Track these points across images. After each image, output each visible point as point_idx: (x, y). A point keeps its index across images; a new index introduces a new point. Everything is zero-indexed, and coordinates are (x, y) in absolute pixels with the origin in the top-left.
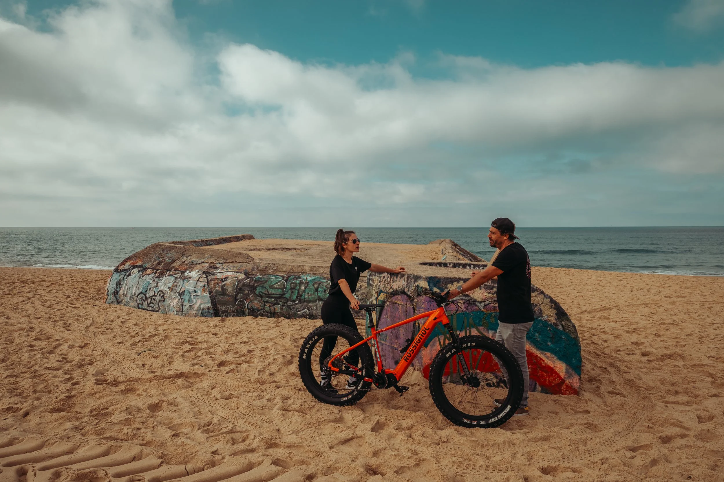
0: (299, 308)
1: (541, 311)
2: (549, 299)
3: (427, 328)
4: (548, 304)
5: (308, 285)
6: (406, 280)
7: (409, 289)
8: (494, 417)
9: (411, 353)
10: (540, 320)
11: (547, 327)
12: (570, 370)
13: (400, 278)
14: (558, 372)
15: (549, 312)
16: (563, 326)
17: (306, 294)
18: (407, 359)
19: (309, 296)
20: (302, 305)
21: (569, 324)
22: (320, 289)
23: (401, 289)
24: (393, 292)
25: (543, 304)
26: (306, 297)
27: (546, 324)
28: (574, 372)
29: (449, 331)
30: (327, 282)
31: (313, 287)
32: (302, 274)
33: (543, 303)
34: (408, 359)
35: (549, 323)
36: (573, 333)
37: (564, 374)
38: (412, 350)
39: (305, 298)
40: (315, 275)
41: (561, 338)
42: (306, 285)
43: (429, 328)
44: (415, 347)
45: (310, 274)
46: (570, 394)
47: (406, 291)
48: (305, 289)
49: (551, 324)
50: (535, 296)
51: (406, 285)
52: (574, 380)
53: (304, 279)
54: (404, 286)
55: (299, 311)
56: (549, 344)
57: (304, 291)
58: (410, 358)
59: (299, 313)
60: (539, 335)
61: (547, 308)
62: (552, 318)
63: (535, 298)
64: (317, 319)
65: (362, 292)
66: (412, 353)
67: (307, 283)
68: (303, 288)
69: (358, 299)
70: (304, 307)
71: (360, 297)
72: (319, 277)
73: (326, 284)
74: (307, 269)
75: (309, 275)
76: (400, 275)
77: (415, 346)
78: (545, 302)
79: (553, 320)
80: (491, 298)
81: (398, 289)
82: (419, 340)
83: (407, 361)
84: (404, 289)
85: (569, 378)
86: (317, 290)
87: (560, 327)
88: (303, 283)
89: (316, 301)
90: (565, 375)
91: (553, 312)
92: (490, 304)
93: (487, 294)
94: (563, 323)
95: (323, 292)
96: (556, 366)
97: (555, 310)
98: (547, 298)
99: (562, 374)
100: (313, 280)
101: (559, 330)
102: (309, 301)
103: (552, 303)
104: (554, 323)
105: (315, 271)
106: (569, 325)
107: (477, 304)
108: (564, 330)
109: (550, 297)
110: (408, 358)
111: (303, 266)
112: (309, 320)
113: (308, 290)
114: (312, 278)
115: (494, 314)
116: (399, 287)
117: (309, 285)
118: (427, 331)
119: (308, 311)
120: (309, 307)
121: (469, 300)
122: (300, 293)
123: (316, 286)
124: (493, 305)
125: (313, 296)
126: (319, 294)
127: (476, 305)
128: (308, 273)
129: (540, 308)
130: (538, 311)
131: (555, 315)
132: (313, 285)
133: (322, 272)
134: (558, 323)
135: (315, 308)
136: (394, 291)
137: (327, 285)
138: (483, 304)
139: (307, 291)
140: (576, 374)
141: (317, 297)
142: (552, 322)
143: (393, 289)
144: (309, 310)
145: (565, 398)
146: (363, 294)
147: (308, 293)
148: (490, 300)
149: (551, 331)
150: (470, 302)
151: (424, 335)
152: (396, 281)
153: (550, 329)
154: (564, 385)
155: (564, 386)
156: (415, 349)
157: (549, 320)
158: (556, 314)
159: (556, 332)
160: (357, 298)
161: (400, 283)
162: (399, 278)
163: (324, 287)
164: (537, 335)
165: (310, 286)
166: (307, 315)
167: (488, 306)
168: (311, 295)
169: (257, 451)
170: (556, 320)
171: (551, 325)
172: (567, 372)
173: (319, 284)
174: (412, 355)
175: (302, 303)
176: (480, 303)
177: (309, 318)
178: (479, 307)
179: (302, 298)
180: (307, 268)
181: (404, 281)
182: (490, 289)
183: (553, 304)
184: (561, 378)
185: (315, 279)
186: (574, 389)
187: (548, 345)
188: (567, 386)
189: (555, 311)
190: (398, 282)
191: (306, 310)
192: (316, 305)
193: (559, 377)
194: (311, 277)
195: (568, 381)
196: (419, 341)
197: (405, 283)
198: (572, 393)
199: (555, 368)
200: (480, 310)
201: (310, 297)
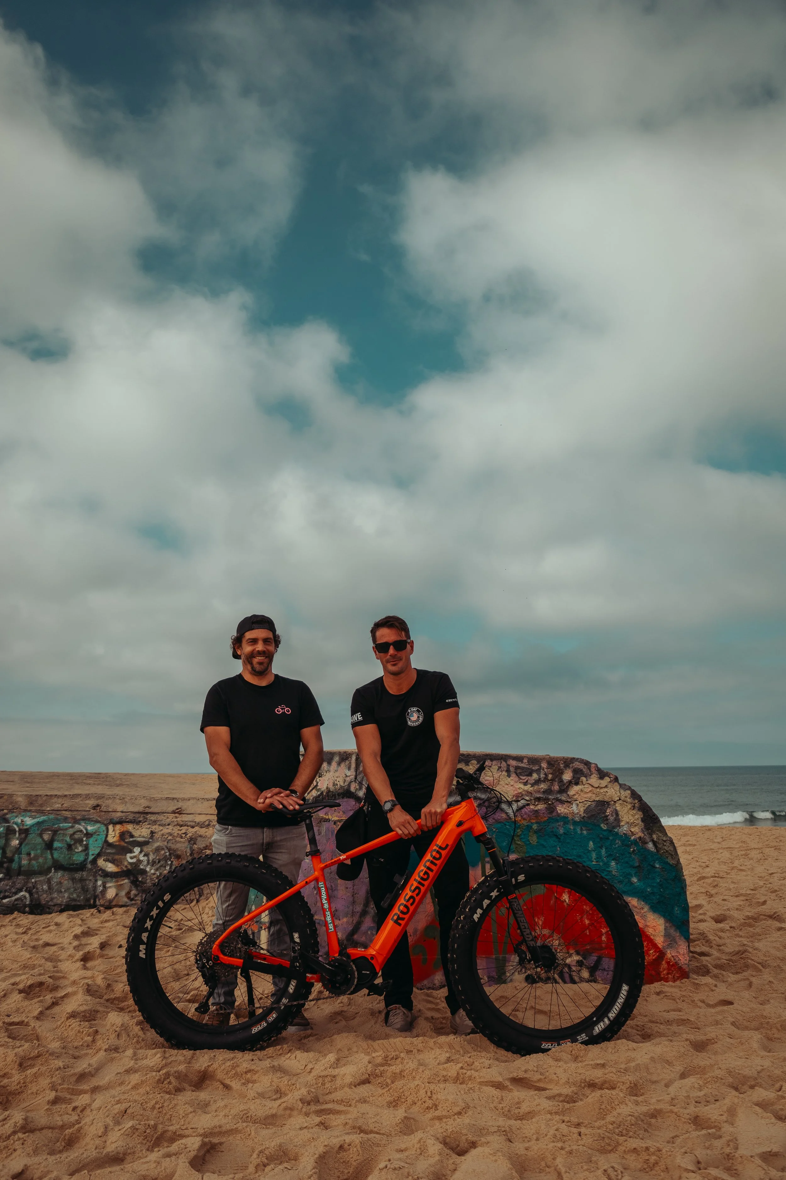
0: (6, 891)
1: (617, 814)
2: (629, 792)
3: (444, 846)
4: (629, 800)
5: (26, 837)
6: (353, 765)
7: (361, 784)
8: (600, 1019)
9: (409, 904)
10: (617, 833)
11: (629, 846)
12: (672, 931)
13: (339, 764)
14: (652, 937)
15: (631, 818)
16: (655, 843)
17: (23, 856)
18: (399, 918)
19: (30, 860)
20: (14, 883)
21: (664, 839)
22: (56, 844)
23: (341, 787)
24: (319, 796)
25: (620, 802)
26: (25, 862)
27: (626, 839)
28: (678, 934)
29: (488, 849)
30: (72, 827)
31: (39, 840)
32: (11, 811)
33: (620, 799)
34: (403, 919)
35: (633, 838)
36: (672, 855)
37: (662, 939)
38: (411, 897)
39: (20, 866)
40: (42, 812)
41: (655, 867)
42: (23, 836)
43: (447, 845)
44: (417, 891)
45: (30, 811)
46: (674, 981)
47: (352, 789)
48: (21, 844)
49: (635, 840)
50: (606, 787)
51: (353, 777)
52: (680, 951)
53: (16, 824)
54: (348, 779)
55: (5, 897)
56: (635, 880)
57: (18, 850)
58: (406, 917)
59: (5, 901)
60: (617, 864)
61: (626, 809)
62: (637, 828)
63: (606, 790)
64: (50, 913)
65: (156, 845)
66: (412, 904)
67: (25, 832)
68: (15, 842)
69: (148, 860)
70: (18, 886)
71: (151, 857)
72: (52, 816)
73: (71, 831)
74: (22, 801)
75: (29, 814)
76: (337, 759)
77: (417, 888)
78: (623, 798)
79: (638, 831)
80: (529, 793)
81: (332, 788)
82: (426, 873)
83: (400, 925)
84: (349, 785)
85: (671, 947)
86: (49, 846)
87: (650, 846)
88: (14, 831)
89: (49, 870)
90: (663, 943)
91: (636, 817)
92: (528, 805)
93: (522, 786)
94: (655, 837)
95: (65, 851)
96: (648, 924)
97: (640, 813)
98: (625, 790)
99: (659, 940)
100: (38, 823)
101: (649, 851)
102: (30, 873)
103: (634, 799)
104: (640, 838)
105: (41, 805)
106: (665, 841)
107: (504, 806)
108: (658, 851)
109: (629, 788)
110: (401, 916)
111: (11, 796)
112: (31, 917)
113: (27, 848)
114: (36, 820)
115: (535, 827)
116: (334, 784)
117: (30, 837)
118: (444, 853)
119: (27, 895)
120: (30, 885)
121: (488, 799)
122: (9, 854)
123: (46, 837)
124: (532, 807)
125: (41, 860)
126: (56, 855)
127: (502, 810)
128: (25, 811)
129: (616, 810)
130: (612, 816)
131: (641, 823)
132: (41, 835)
133: (57, 806)
134: (647, 838)
135: (45, 887)
136: (322, 793)
137: (74, 833)
138: (515, 806)
139: (24, 849)
140: (682, 938)
141: (50, 862)
142: (637, 836)
143: (318, 790)
144: (31, 894)
145: (672, 986)
146: (158, 850)
147: (29, 854)
148: (527, 798)
149: (635, 854)
150: (490, 803)
151: (438, 862)
152: (329, 771)
153: (634, 851)
154: (664, 962)
155: (664, 965)
156: (417, 895)
157: (632, 832)
158: (643, 820)
159: (644, 854)
160: (146, 858)
161: (337, 774)
162: (334, 764)
163: (68, 839)
164: (613, 863)
165: (34, 838)
166: (25, 906)
167: (523, 811)
168: (36, 858)
169: (129, 1158)
170: (643, 831)
171: (635, 842)
172: (667, 935)
173: (55, 832)
174: (412, 908)
175: (14, 879)
176: (509, 804)
177: (31, 913)
178: (507, 813)
179: (15, 866)
180: (20, 799)
181: (349, 769)
182: (528, 775)
183: (636, 801)
184: (658, 948)
185: (43, 822)
186: (680, 968)
187: (632, 884)
188: (668, 963)
189: (639, 815)
190: (331, 773)
191: (22, 894)
192: (49, 881)
193: (655, 946)
194: (33, 817)
195: (670, 954)
196: (425, 877)
197: (351, 773)
198: (678, 978)
199: (646, 930)
200: (510, 818)
201: (34, 862)
